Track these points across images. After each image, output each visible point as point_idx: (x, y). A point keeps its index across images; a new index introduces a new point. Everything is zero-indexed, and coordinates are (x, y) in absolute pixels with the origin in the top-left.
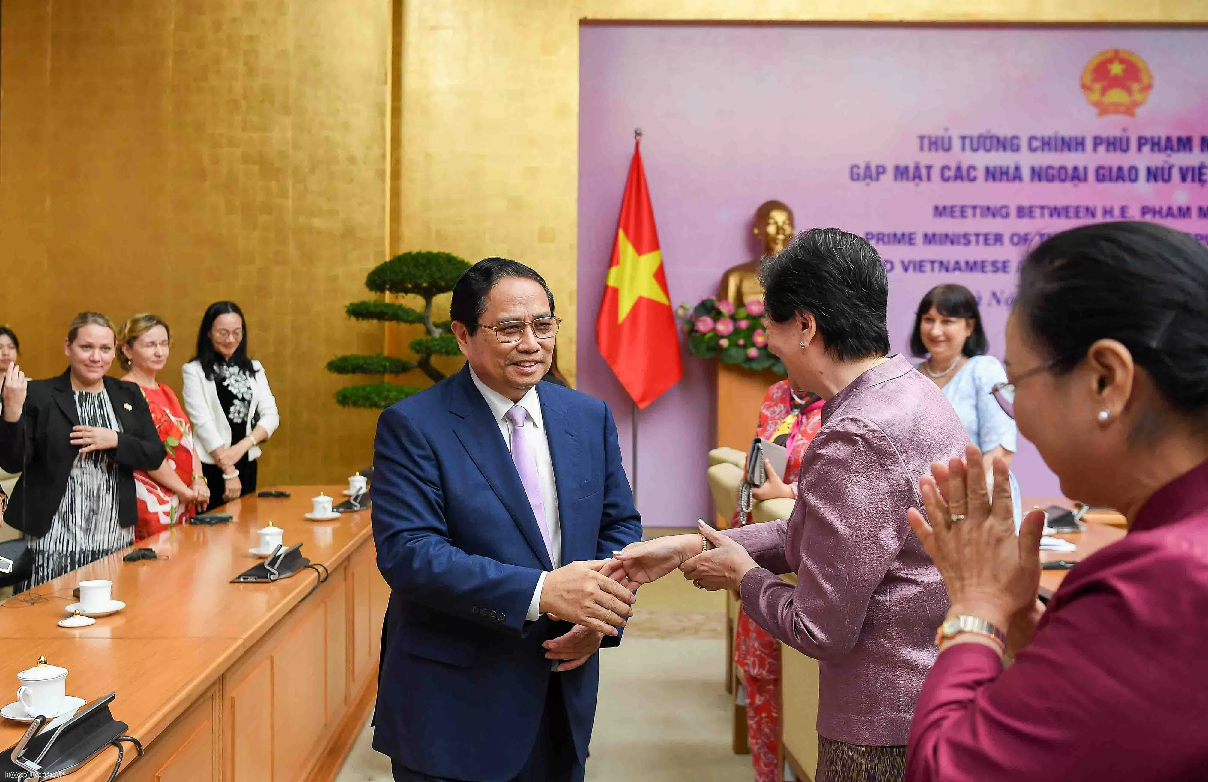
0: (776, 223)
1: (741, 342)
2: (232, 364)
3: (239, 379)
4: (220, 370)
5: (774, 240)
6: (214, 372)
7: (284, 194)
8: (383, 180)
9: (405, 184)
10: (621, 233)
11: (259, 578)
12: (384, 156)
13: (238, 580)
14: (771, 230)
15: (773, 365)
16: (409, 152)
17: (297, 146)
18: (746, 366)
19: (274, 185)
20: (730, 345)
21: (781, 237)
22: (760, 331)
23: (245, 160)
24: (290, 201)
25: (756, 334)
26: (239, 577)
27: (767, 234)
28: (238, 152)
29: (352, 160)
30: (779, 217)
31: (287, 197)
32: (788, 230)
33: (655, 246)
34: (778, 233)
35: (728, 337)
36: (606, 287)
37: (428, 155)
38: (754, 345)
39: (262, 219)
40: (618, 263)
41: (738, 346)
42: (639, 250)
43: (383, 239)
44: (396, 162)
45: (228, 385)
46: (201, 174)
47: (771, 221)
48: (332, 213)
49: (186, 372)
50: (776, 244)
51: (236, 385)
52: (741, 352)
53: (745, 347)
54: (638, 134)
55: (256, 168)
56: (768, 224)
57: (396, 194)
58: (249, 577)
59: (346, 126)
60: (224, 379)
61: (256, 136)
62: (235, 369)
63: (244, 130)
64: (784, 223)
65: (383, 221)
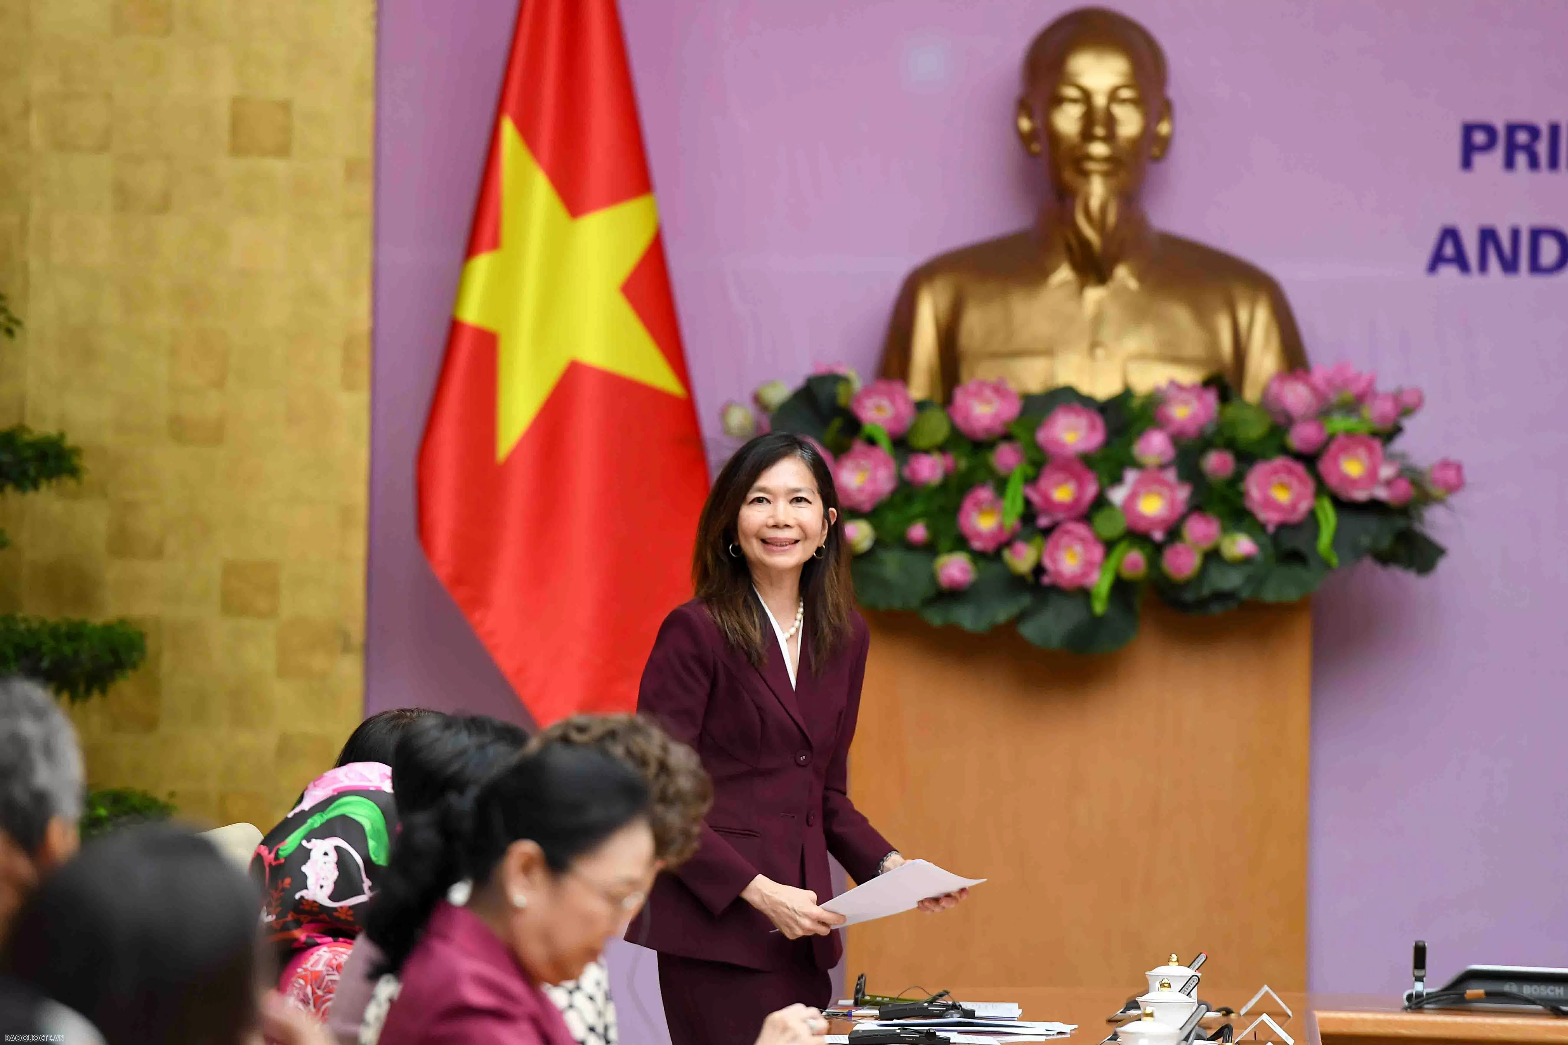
0: (1086, 97)
1: (918, 532)
5: (1078, 161)
10: (509, 130)
14: (1068, 120)
15: (1022, 616)
18: (935, 618)
20: (878, 543)
21: (1101, 149)
22: (985, 494)
25: (968, 504)
27: (1054, 139)
30: (1097, 72)
32: (1130, 123)
33: (636, 178)
34: (1087, 135)
35: (872, 515)
36: (455, 327)
38: (961, 543)
40: (495, 244)
41: (910, 547)
42: (575, 196)
47: (1071, 90)
50: (1085, 175)
52: (917, 561)
53: (930, 549)
56: (1059, 101)
64: (1113, 96)
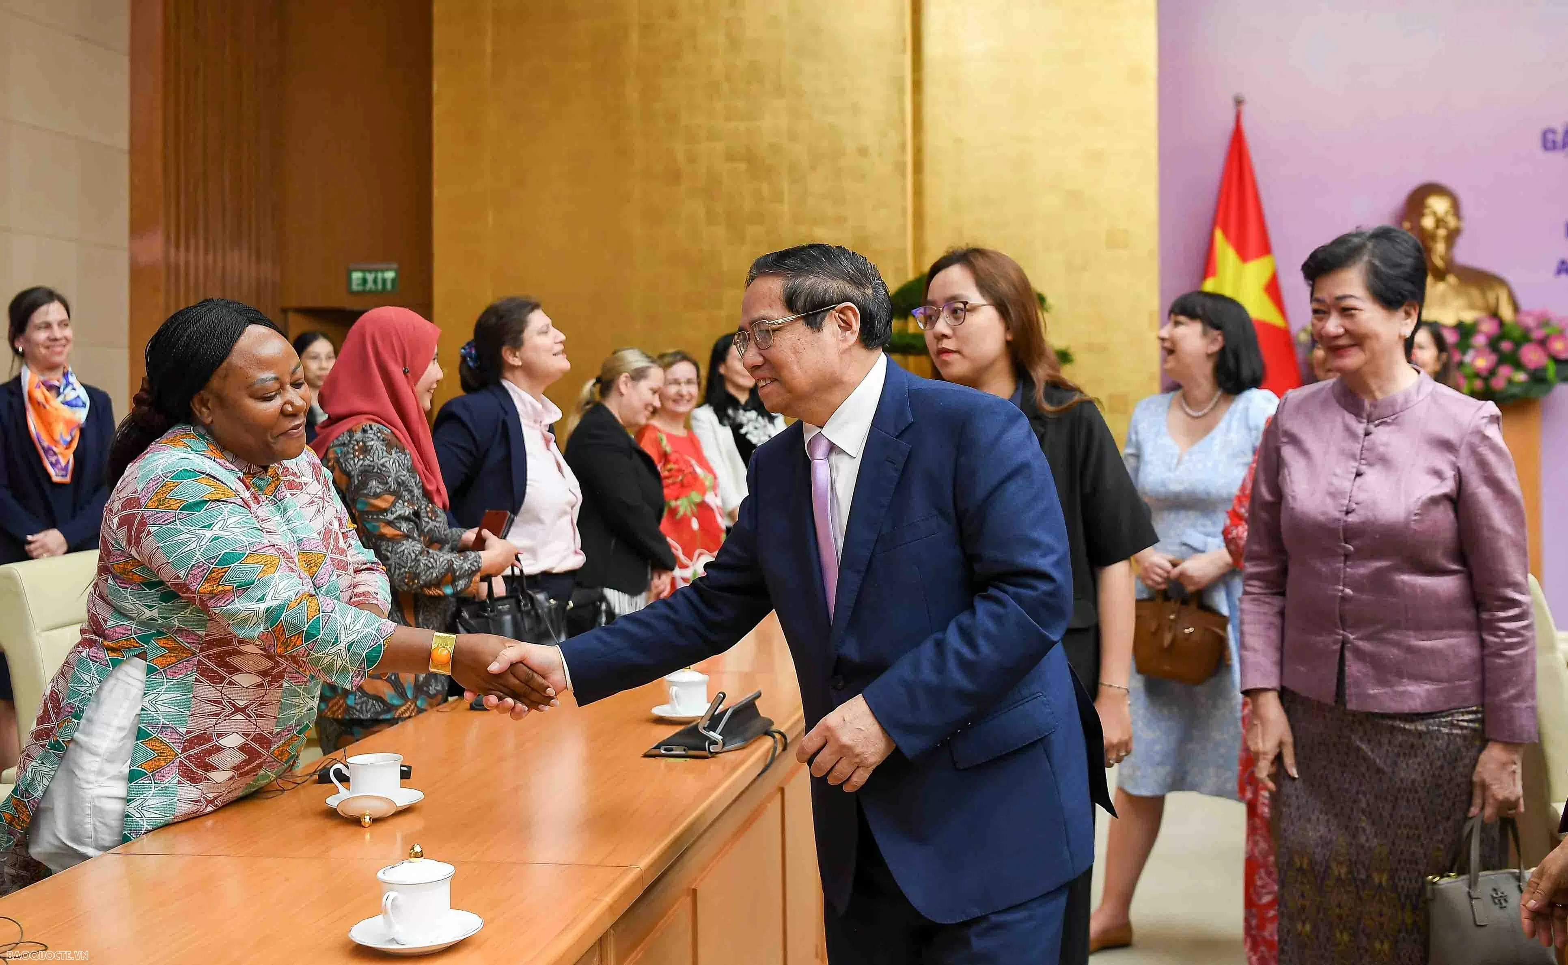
0: (1435, 214)
2: (749, 408)
3: (757, 425)
4: (735, 414)
5: (1433, 237)
6: (728, 417)
7: (777, 197)
8: (904, 176)
9: (929, 179)
10: (1219, 235)
11: (690, 749)
12: (903, 147)
13: (656, 752)
14: (1428, 222)
16: (934, 139)
17: (793, 137)
19: (765, 188)
21: (1442, 232)
23: (730, 157)
24: (786, 207)
26: (658, 747)
27: (1421, 231)
28: (719, 147)
29: (863, 152)
30: (1438, 205)
31: (781, 201)
32: (1452, 222)
33: (1265, 249)
34: (1437, 227)
37: (958, 141)
39: (752, 230)
40: (1215, 275)
42: (1244, 255)
43: (904, 251)
44: (918, 151)
45: (746, 434)
46: (675, 176)
47: (1427, 211)
48: (840, 220)
49: (696, 419)
50: (1436, 242)
51: (755, 432)
54: (1239, 102)
55: (742, 166)
56: (1423, 216)
57: (918, 192)
58: (674, 747)
59: (855, 110)
60: (741, 426)
61: (742, 126)
62: (753, 414)
63: (728, 119)
64: (1446, 212)
65: (904, 227)
